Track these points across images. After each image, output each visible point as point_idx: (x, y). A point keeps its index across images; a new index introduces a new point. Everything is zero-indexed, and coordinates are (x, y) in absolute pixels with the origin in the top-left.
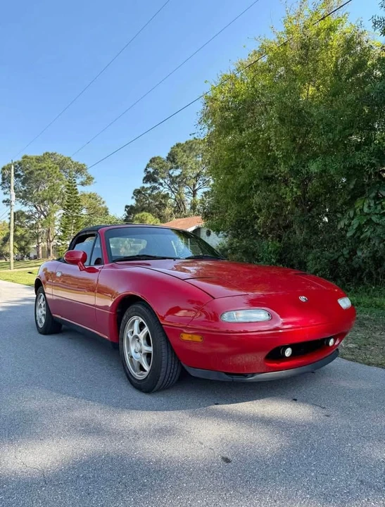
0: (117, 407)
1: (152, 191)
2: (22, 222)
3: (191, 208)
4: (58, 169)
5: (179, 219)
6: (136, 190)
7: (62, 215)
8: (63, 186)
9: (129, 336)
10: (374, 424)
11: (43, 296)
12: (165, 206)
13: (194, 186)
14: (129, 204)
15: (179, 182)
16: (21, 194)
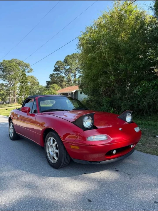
0: (44, 176)
1: (58, 75)
2: (3, 88)
3: (74, 82)
4: (18, 66)
5: (69, 87)
6: (51, 75)
7: (19, 85)
8: (20, 73)
9: (49, 144)
10: (149, 182)
11: (12, 125)
12: (63, 81)
13: (75, 73)
14: (48, 81)
15: (69, 71)
16: (2, 76)
